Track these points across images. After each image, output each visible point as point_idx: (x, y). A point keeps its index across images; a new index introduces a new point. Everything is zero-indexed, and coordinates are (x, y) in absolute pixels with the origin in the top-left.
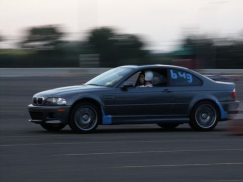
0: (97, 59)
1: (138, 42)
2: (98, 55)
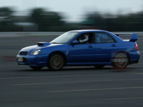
1: (58, 16)
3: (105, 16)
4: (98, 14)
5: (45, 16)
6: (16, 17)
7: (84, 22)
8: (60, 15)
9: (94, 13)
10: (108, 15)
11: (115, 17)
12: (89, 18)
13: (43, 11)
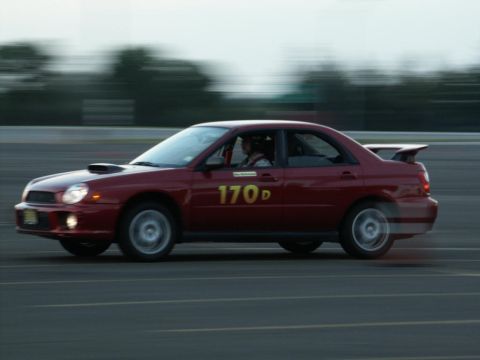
4: (335, 69)
5: (156, 73)
6: (58, 75)
7: (287, 96)
8: (207, 72)
9: (324, 66)
10: (369, 74)
11: (393, 82)
12: (308, 82)
13: (150, 59)
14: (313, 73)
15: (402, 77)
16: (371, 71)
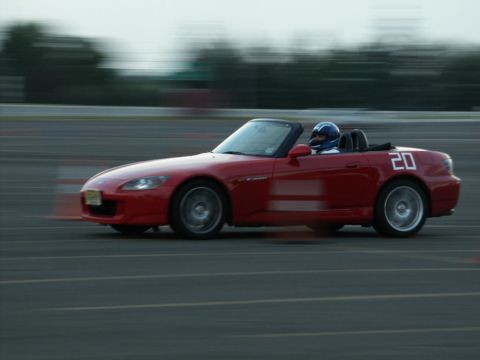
0: (21, 86)
2: (21, 78)
3: (253, 54)
10: (262, 52)
14: (207, 51)
15: (295, 56)
16: (263, 49)
